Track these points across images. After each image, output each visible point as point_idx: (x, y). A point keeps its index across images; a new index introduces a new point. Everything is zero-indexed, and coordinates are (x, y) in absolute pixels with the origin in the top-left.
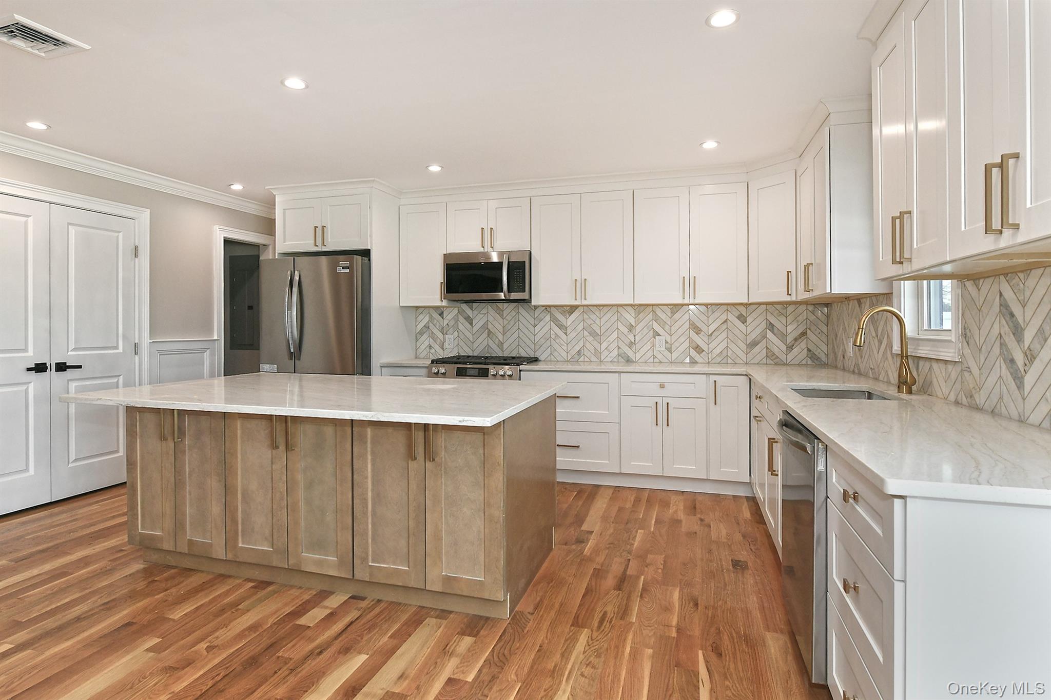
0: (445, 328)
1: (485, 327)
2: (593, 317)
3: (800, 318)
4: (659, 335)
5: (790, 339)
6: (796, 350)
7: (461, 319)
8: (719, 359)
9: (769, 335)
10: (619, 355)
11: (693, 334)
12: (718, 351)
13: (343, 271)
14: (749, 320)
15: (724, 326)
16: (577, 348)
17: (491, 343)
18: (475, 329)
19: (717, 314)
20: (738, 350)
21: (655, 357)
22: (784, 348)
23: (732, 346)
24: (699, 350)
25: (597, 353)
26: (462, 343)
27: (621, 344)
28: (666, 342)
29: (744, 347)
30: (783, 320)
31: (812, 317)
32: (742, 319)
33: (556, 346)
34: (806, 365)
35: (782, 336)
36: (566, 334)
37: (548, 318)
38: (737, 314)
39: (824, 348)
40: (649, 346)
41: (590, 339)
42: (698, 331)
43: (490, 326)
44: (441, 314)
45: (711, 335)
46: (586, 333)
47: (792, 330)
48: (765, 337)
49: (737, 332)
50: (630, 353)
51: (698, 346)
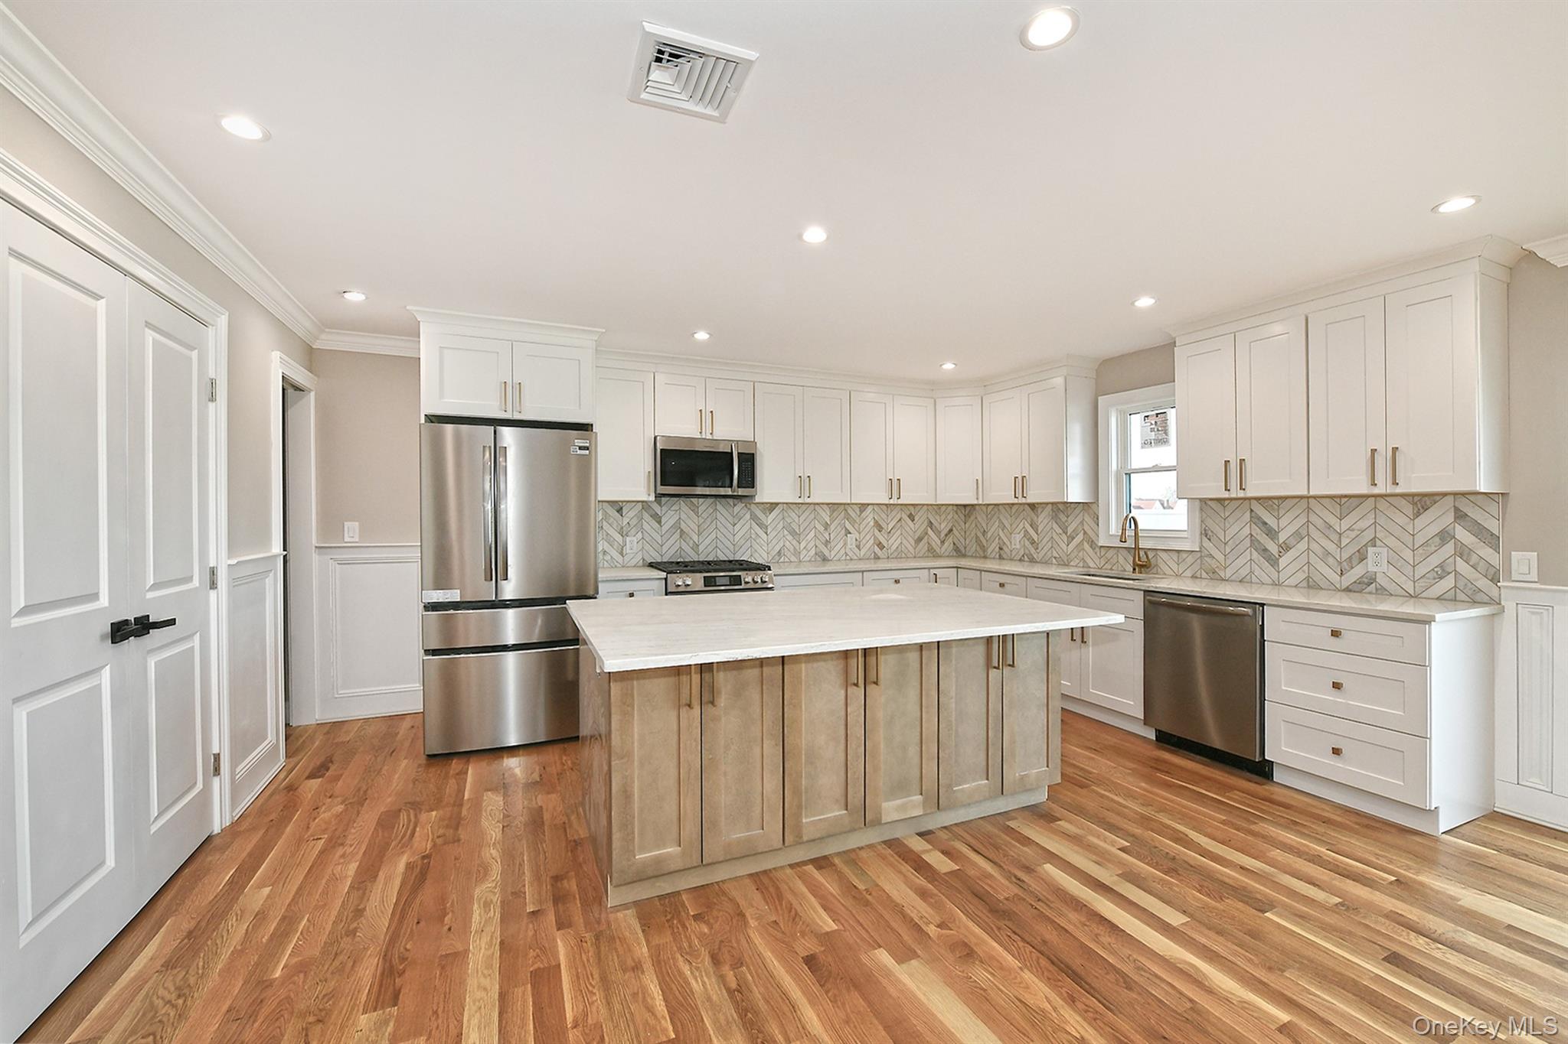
0: (624, 528)
1: (677, 526)
2: (793, 515)
3: (949, 517)
4: (850, 533)
5: (943, 535)
6: (946, 544)
7: (646, 516)
8: (896, 554)
9: (930, 531)
10: (816, 554)
11: (876, 531)
12: (894, 547)
13: (579, 452)
14: (916, 519)
15: (899, 525)
16: (777, 549)
17: (684, 546)
18: (665, 528)
19: (894, 513)
20: (909, 545)
21: (847, 555)
22: (939, 542)
23: (905, 542)
24: (881, 546)
25: (797, 553)
26: (647, 547)
27: (818, 543)
28: (856, 540)
29: (913, 543)
30: (938, 517)
31: (956, 516)
32: (911, 517)
33: (756, 546)
34: (952, 556)
35: (938, 533)
36: (766, 533)
37: (748, 516)
38: (908, 513)
39: (962, 540)
40: (842, 543)
41: (790, 537)
42: (880, 529)
43: (683, 526)
44: (620, 511)
45: (890, 532)
46: (786, 532)
47: (944, 527)
48: (927, 533)
49: (908, 529)
50: (826, 552)
51: (880, 543)
